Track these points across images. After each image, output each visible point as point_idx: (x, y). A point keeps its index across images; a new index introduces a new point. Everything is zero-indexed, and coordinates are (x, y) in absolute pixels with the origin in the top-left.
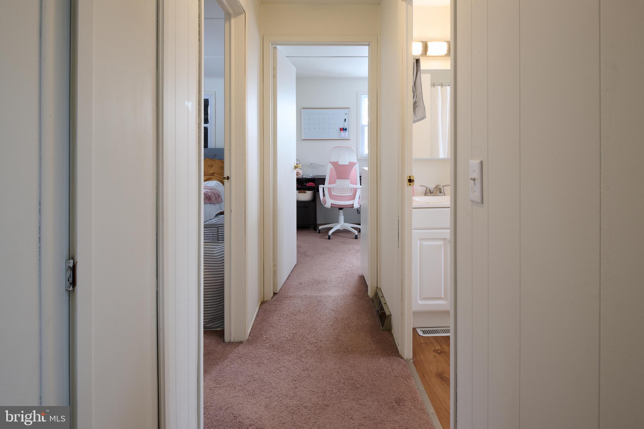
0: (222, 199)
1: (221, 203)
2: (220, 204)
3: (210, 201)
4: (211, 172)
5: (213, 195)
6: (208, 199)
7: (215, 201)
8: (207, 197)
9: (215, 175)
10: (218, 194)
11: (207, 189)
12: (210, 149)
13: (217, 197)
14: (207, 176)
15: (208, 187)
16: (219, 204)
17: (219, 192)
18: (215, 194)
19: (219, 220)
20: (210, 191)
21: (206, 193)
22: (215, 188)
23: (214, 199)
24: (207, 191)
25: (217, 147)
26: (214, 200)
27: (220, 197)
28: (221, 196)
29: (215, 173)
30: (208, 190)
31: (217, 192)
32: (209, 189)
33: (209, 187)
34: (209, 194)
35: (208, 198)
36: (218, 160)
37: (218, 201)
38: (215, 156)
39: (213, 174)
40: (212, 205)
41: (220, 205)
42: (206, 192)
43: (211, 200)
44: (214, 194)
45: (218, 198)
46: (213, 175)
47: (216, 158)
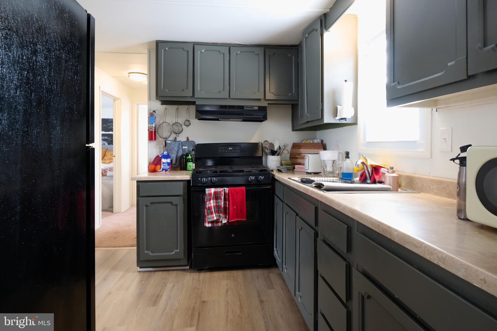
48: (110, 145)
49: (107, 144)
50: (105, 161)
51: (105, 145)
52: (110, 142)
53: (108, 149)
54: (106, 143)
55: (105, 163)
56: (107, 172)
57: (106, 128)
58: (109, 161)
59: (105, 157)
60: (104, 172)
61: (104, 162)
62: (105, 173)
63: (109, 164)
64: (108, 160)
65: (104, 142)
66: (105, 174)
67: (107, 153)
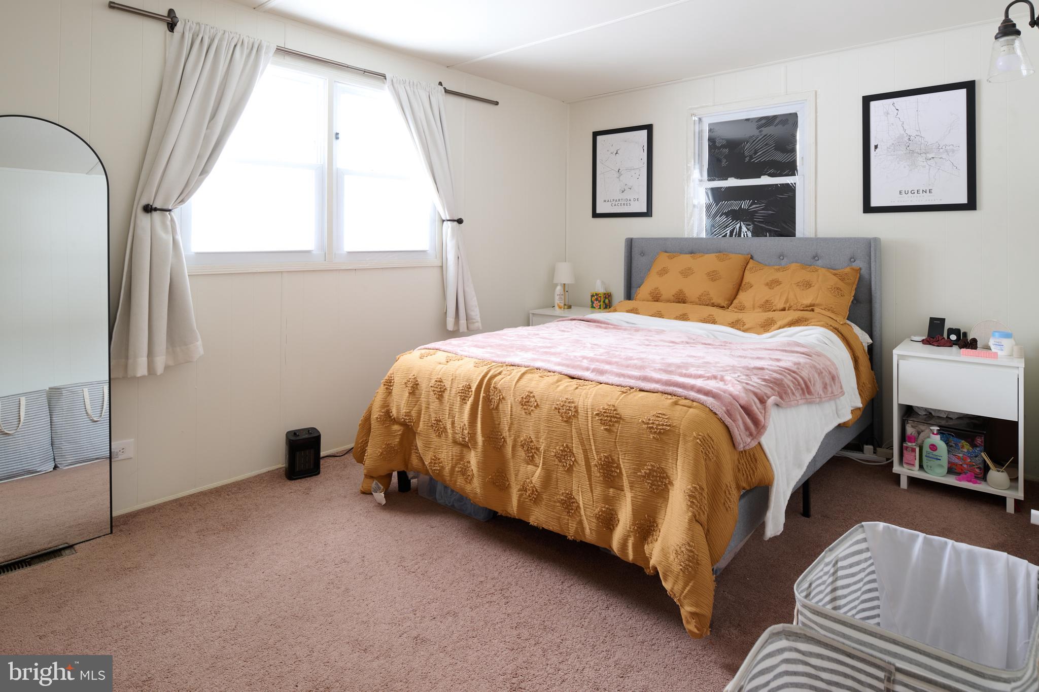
0: (841, 388)
1: (839, 398)
2: (838, 401)
3: (808, 396)
4: (807, 301)
5: (816, 376)
6: (802, 389)
7: (823, 395)
8: (799, 384)
9: (817, 310)
10: (830, 373)
11: (797, 352)
12: (800, 239)
13: (828, 382)
14: (795, 310)
15: (798, 345)
16: (832, 403)
17: (833, 364)
18: (822, 373)
19: (865, 540)
20: (806, 363)
21: (794, 369)
22: (819, 349)
23: (818, 388)
24: (799, 364)
25: (820, 235)
26: (821, 392)
27: (836, 381)
28: (838, 378)
29: (818, 305)
30: (802, 359)
31: (828, 363)
32: (803, 354)
33: (803, 346)
34: (804, 374)
35: (803, 386)
36: (824, 270)
37: (832, 393)
38: (816, 257)
39: (811, 308)
40: (815, 409)
41: (836, 403)
42: (795, 364)
43: (810, 393)
44: (820, 373)
45: (831, 386)
46: (813, 310)
47: (820, 262)
48: (762, 240)
49: (750, 234)
50: (740, 316)
51: (740, 235)
52: (759, 222)
53: (755, 257)
54: (744, 229)
55: (744, 324)
56: (764, 427)
57: (747, 159)
58: (762, 316)
59: (743, 297)
60: (747, 428)
61: (738, 321)
62: (751, 434)
63: (759, 334)
64: (754, 308)
65: (739, 225)
66: (754, 444)
67: (748, 277)
